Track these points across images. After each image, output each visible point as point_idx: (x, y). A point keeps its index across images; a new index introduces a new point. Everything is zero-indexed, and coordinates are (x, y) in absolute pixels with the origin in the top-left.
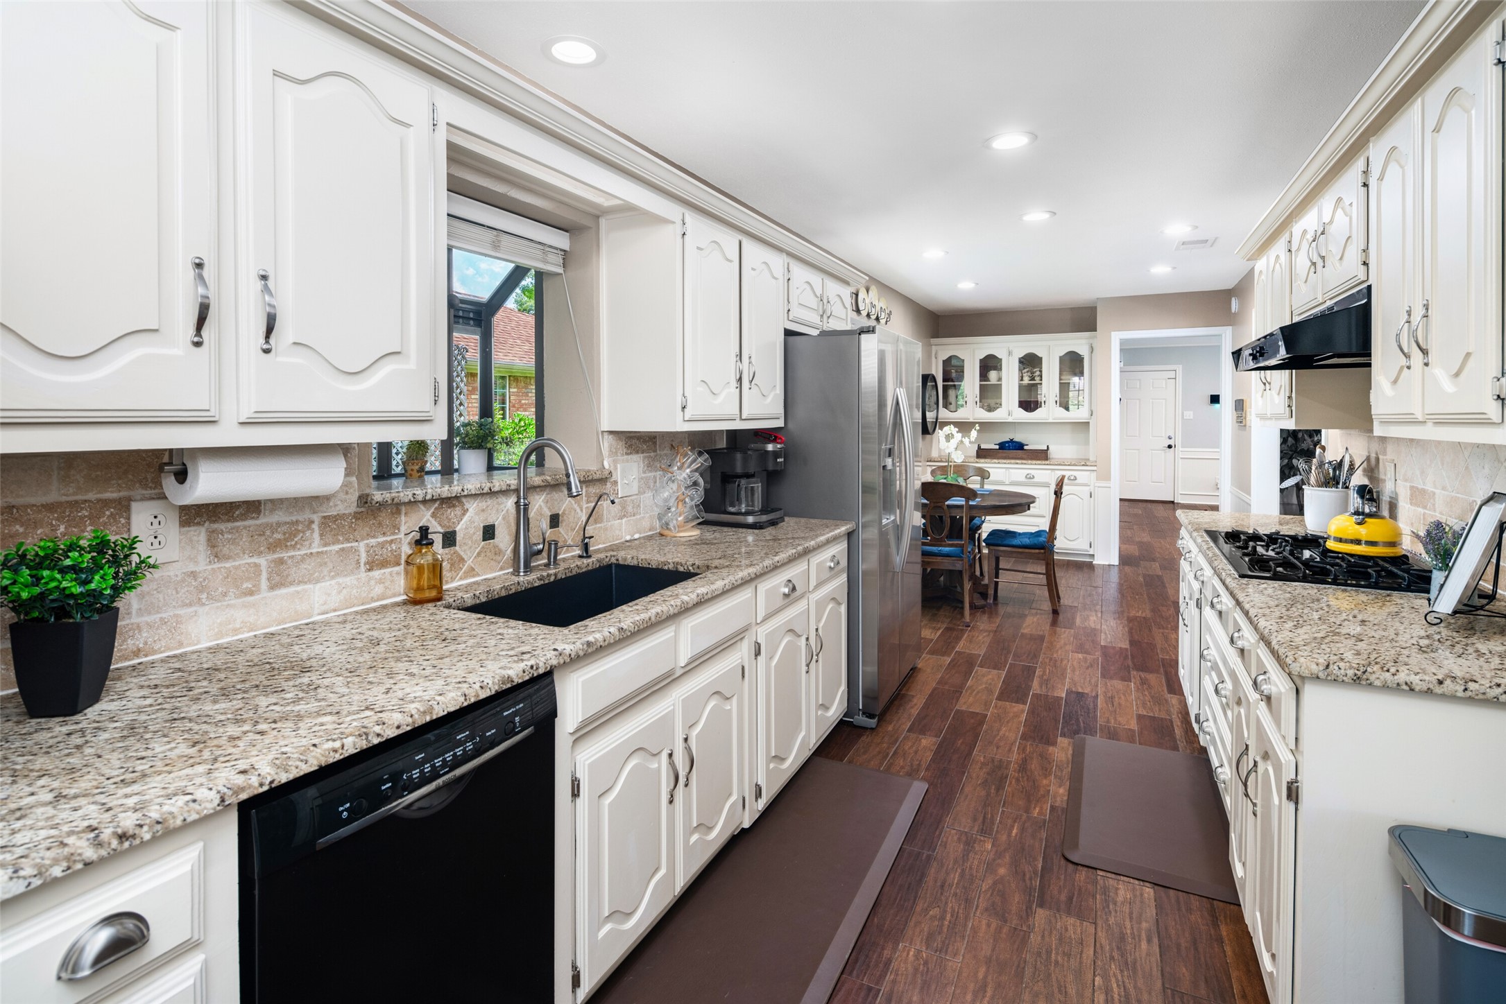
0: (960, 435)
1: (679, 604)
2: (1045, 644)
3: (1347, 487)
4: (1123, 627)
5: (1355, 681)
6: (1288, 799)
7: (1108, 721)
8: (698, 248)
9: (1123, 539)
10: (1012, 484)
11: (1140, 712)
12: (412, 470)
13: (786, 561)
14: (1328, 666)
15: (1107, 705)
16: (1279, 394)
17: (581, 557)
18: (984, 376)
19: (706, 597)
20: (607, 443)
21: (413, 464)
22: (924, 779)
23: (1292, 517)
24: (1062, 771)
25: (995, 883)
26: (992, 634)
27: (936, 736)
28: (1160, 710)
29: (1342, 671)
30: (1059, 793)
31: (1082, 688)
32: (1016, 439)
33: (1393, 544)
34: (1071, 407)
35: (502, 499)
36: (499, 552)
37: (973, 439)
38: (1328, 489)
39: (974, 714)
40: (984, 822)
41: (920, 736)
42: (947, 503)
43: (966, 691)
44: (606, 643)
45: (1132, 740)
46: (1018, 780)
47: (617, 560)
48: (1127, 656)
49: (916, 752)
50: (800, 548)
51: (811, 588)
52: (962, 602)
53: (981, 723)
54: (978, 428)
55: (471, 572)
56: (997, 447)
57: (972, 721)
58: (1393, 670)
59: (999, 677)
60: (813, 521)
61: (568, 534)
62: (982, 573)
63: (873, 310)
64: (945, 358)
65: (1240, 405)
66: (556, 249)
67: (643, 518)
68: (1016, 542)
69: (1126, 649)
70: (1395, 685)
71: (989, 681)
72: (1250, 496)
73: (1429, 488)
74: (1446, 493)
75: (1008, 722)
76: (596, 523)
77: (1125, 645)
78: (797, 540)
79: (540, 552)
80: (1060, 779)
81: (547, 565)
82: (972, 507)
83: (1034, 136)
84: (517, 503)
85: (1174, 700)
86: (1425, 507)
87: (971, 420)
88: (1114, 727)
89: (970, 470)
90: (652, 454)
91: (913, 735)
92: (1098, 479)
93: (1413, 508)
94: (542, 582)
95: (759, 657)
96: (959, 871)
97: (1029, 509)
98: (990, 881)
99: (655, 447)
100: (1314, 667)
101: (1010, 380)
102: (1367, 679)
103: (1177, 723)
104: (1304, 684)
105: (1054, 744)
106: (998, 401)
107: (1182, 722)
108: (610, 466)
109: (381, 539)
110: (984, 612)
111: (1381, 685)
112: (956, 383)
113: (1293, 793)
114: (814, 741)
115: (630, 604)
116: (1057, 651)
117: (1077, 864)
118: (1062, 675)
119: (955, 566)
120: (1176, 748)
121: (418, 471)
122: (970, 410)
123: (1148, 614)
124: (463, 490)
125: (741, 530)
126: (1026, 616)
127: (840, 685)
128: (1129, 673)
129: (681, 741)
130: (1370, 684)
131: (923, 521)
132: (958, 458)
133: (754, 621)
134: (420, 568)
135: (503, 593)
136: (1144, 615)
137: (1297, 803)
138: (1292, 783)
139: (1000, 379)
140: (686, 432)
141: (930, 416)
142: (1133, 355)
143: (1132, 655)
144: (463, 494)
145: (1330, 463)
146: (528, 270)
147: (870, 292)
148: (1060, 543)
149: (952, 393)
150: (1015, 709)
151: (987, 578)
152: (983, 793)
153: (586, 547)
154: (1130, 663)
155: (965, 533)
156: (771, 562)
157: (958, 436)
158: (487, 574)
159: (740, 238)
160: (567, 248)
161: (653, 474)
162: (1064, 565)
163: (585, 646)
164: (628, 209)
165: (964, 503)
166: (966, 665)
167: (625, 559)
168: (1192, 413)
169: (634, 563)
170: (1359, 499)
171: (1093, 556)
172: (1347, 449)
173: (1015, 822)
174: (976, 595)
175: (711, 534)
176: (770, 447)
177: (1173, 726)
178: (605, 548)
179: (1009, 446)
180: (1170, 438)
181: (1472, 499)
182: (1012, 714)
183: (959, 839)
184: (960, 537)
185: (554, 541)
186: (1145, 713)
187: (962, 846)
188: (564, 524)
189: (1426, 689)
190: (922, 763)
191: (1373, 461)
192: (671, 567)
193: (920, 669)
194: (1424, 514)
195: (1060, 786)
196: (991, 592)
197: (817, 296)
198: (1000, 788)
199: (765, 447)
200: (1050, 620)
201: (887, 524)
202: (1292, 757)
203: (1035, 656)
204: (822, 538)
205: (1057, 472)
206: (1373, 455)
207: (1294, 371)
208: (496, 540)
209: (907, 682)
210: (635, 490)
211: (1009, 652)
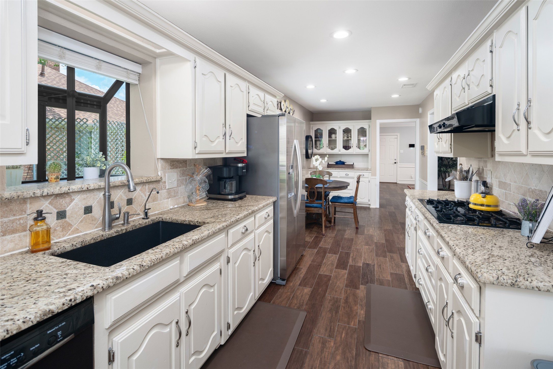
0: (321, 159)
1: (181, 246)
2: (353, 242)
3: (471, 181)
4: (383, 234)
5: (512, 285)
6: (476, 341)
7: (379, 277)
8: (203, 74)
9: (381, 198)
10: (341, 177)
11: (391, 272)
12: (51, 178)
13: (243, 217)
14: (498, 278)
15: (379, 269)
16: (446, 143)
17: (143, 219)
18: (330, 136)
19: (198, 241)
20: (160, 164)
21: (52, 175)
22: (305, 310)
23: (448, 192)
24: (362, 302)
25: (335, 365)
26: (333, 239)
27: (310, 288)
28: (399, 270)
29: (505, 281)
30: (362, 313)
31: (368, 261)
32: (342, 160)
33: (497, 206)
34: (361, 148)
35: (96, 193)
36: (94, 219)
37: (326, 161)
38: (464, 181)
39: (326, 276)
40: (330, 331)
41: (304, 288)
42: (317, 186)
43: (323, 265)
44: (131, 275)
45: (389, 286)
46: (344, 307)
47: (162, 219)
48: (385, 246)
49: (302, 296)
50: (250, 211)
51: (256, 228)
52: (322, 225)
53: (329, 280)
54: (328, 156)
55: (77, 230)
56: (335, 163)
57: (325, 279)
58: (529, 280)
59: (336, 258)
60: (259, 197)
61: (137, 208)
62: (329, 213)
63: (287, 109)
64: (315, 129)
65: (423, 148)
66: (135, 72)
67: (180, 198)
68: (342, 201)
69: (384, 243)
70: (531, 288)
71: (332, 260)
72: (427, 182)
73: (508, 181)
74: (516, 184)
75: (340, 279)
76: (154, 202)
77: (384, 241)
78: (249, 207)
79: (118, 218)
80: (361, 306)
81: (123, 224)
82: (325, 188)
83: (351, 32)
84: (104, 195)
85: (404, 265)
86: (506, 190)
87: (325, 153)
88: (382, 279)
89: (325, 173)
90: (185, 169)
91: (301, 287)
92: (372, 175)
93: (500, 190)
94: (118, 234)
95: (229, 264)
96: (319, 359)
97: (347, 188)
98: (333, 364)
99: (186, 165)
100: (491, 278)
101: (340, 138)
102: (518, 285)
103: (406, 276)
104: (485, 286)
105: (358, 288)
106: (335, 146)
107: (408, 275)
108: (161, 175)
109: (12, 218)
110: (330, 229)
111: (525, 288)
112: (320, 139)
113: (478, 338)
114: (258, 295)
115: (154, 248)
116: (358, 245)
117: (370, 351)
118: (361, 256)
119: (319, 211)
120: (406, 288)
121: (55, 179)
122: (325, 150)
123: (391, 228)
124: (69, 189)
125: (226, 202)
126: (346, 230)
127: (270, 268)
128: (386, 253)
129: (184, 313)
130: (519, 287)
131: (307, 193)
132: (320, 168)
133: (226, 247)
134: (37, 233)
135: (92, 242)
136: (390, 228)
137: (480, 344)
138: (478, 333)
139: (336, 138)
140: (202, 159)
141: (310, 151)
142: (384, 129)
143: (386, 246)
144: (69, 191)
145: (465, 171)
146: (123, 82)
147: (286, 102)
148: (359, 200)
149: (318, 143)
150: (343, 273)
151: (331, 214)
152: (330, 315)
153: (146, 214)
154: (386, 250)
155: (323, 198)
156: (235, 219)
157: (320, 160)
158: (87, 231)
159: (225, 72)
160: (140, 72)
161: (185, 177)
162: (359, 208)
163: (115, 280)
164: (169, 54)
165: (322, 186)
166: (323, 253)
167: (166, 219)
168: (403, 150)
169: (170, 221)
170: (483, 187)
171: (370, 205)
172: (471, 165)
173: (343, 330)
174: (327, 222)
175: (212, 204)
176: (240, 165)
177: (404, 278)
178: (158, 213)
179: (339, 163)
180: (395, 160)
181: (529, 187)
182: (341, 275)
183: (320, 341)
184: (321, 199)
185: (127, 212)
186: (393, 272)
187: (321, 345)
188: (135, 203)
189: (546, 290)
190: (304, 301)
191: (481, 170)
192: (187, 222)
193: (305, 255)
194: (505, 192)
195: (362, 310)
196: (333, 221)
197: (262, 101)
198: (337, 312)
199: (237, 165)
200: (355, 232)
201: (291, 197)
202: (477, 320)
203: (350, 248)
204: (261, 206)
205: (357, 173)
206: (481, 168)
207: (452, 134)
208: (93, 214)
209: (299, 262)
210: (175, 185)
211: (340, 246)
